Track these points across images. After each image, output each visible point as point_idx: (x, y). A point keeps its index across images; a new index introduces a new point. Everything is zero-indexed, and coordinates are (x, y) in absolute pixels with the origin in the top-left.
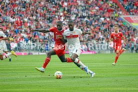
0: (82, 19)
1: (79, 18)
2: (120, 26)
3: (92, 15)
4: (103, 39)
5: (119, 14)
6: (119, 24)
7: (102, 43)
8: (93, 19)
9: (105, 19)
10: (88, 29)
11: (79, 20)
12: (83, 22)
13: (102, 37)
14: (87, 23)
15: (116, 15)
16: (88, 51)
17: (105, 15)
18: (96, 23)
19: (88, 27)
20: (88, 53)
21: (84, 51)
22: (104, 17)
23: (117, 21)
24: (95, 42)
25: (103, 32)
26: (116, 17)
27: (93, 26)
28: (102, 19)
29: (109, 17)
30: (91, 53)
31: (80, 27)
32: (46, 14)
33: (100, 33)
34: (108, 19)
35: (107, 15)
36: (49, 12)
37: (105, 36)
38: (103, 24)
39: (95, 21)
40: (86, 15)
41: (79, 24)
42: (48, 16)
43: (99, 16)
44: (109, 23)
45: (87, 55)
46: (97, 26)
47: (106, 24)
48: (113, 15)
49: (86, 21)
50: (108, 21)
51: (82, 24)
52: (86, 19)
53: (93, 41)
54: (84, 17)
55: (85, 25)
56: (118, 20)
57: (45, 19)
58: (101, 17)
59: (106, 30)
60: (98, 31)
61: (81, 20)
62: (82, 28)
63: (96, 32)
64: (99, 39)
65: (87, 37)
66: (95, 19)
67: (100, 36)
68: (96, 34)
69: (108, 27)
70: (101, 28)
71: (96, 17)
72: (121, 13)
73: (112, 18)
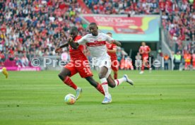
0: (22, 18)
1: (17, 16)
3: (36, 12)
4: (52, 49)
5: (77, 12)
6: (77, 26)
7: (51, 55)
8: (38, 19)
9: (56, 19)
10: (31, 34)
11: (17, 19)
12: (23, 23)
13: (50, 45)
14: (28, 24)
15: (72, 13)
16: (30, 66)
17: (55, 12)
18: (43, 25)
19: (29, 31)
20: (30, 69)
21: (24, 66)
22: (54, 16)
23: (74, 23)
24: (40, 53)
25: (52, 38)
26: (72, 16)
27: (38, 28)
28: (52, 19)
29: (62, 16)
30: (34, 69)
31: (19, 30)
33: (48, 40)
34: (60, 19)
35: (59, 12)
37: (55, 44)
38: (53, 26)
39: (41, 22)
40: (27, 12)
41: (17, 26)
43: (46, 15)
44: (61, 25)
45: (27, 72)
46: (43, 30)
47: (56, 26)
48: (68, 13)
49: (28, 21)
50: (60, 22)
51: (21, 25)
52: (27, 18)
53: (37, 51)
54: (25, 16)
55: (26, 27)
56: (75, 20)
58: (49, 16)
59: (57, 36)
60: (46, 36)
61: (20, 20)
62: (21, 32)
63: (42, 38)
64: (46, 49)
65: (28, 45)
66: (41, 19)
67: (48, 44)
68: (42, 42)
69: (61, 30)
70: (50, 33)
71: (43, 16)
72: (79, 10)
73: (67, 18)
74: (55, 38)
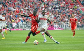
0: (55, 9)
1: (54, 8)
2: (78, 14)
3: (61, 7)
4: (68, 21)
5: (78, 6)
6: (78, 12)
7: (67, 23)
8: (62, 10)
9: (69, 9)
10: (59, 15)
11: (53, 10)
12: (56, 11)
13: (67, 20)
14: (58, 12)
15: (75, 7)
17: (69, 7)
18: (64, 12)
19: (59, 14)
20: (59, 29)
21: (56, 28)
22: (68, 8)
23: (76, 11)
24: (63, 23)
25: (68, 17)
26: (75, 8)
27: (62, 13)
28: (68, 9)
29: (72, 8)
30: (60, 29)
31: (54, 14)
32: (34, 6)
33: (66, 18)
34: (71, 10)
35: (70, 7)
36: (36, 5)
37: (69, 19)
38: (68, 12)
39: (63, 11)
40: (58, 7)
41: (54, 12)
42: (35, 7)
43: (65, 8)
44: (71, 12)
45: (58, 30)
46: (64, 14)
49: (58, 10)
50: (71, 11)
51: (55, 12)
52: (58, 9)
53: (62, 22)
54: (57, 8)
55: (57, 12)
56: (77, 10)
57: (33, 9)
58: (66, 8)
60: (65, 16)
61: (55, 10)
62: (55, 14)
63: (63, 17)
64: (65, 21)
65: (58, 20)
66: (63, 9)
67: (66, 19)
68: (64, 18)
69: (71, 14)
70: (67, 15)
71: (64, 8)
72: (79, 6)
73: (73, 9)
74: (69, 17)
